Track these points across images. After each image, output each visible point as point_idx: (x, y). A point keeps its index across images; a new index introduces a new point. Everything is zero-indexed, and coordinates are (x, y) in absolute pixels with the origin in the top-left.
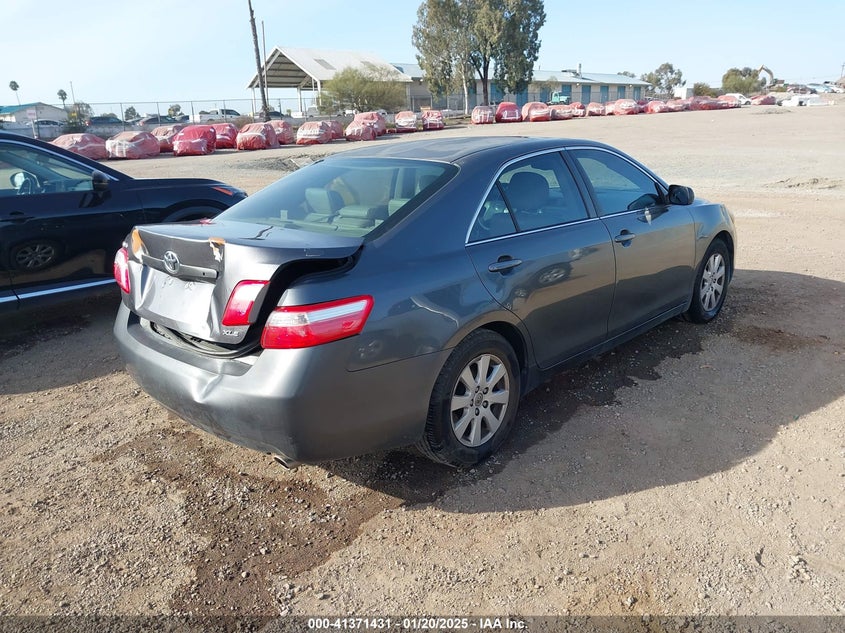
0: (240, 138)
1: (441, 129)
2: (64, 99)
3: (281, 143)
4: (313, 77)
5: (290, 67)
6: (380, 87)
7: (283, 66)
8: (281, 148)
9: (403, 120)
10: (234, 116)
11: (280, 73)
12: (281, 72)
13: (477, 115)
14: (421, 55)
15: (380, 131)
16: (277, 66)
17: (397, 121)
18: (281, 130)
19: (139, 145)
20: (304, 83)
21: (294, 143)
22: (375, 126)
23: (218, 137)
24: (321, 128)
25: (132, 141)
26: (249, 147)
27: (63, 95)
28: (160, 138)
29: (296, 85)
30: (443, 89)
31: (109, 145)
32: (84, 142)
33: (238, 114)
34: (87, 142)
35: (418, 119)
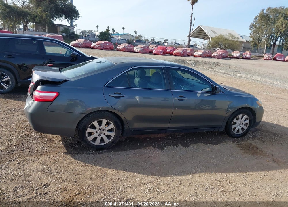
0: (175, 52)
1: (249, 59)
2: (135, 34)
3: (188, 55)
4: (209, 36)
5: (202, 32)
6: (231, 42)
7: (200, 32)
8: (187, 57)
9: (235, 54)
10: (178, 45)
11: (198, 33)
12: (200, 33)
13: (266, 56)
14: (251, 33)
15: (225, 56)
16: (198, 31)
17: (233, 54)
18: (190, 51)
19: (143, 49)
20: (206, 38)
21: (193, 56)
22: (223, 55)
23: (168, 50)
24: (203, 52)
25: (141, 48)
26: (176, 55)
27: (136, 32)
28: (150, 48)
29: (203, 38)
30: (257, 45)
31: (135, 48)
32: (128, 46)
33: (180, 44)
34: (129, 46)
35: (240, 54)
